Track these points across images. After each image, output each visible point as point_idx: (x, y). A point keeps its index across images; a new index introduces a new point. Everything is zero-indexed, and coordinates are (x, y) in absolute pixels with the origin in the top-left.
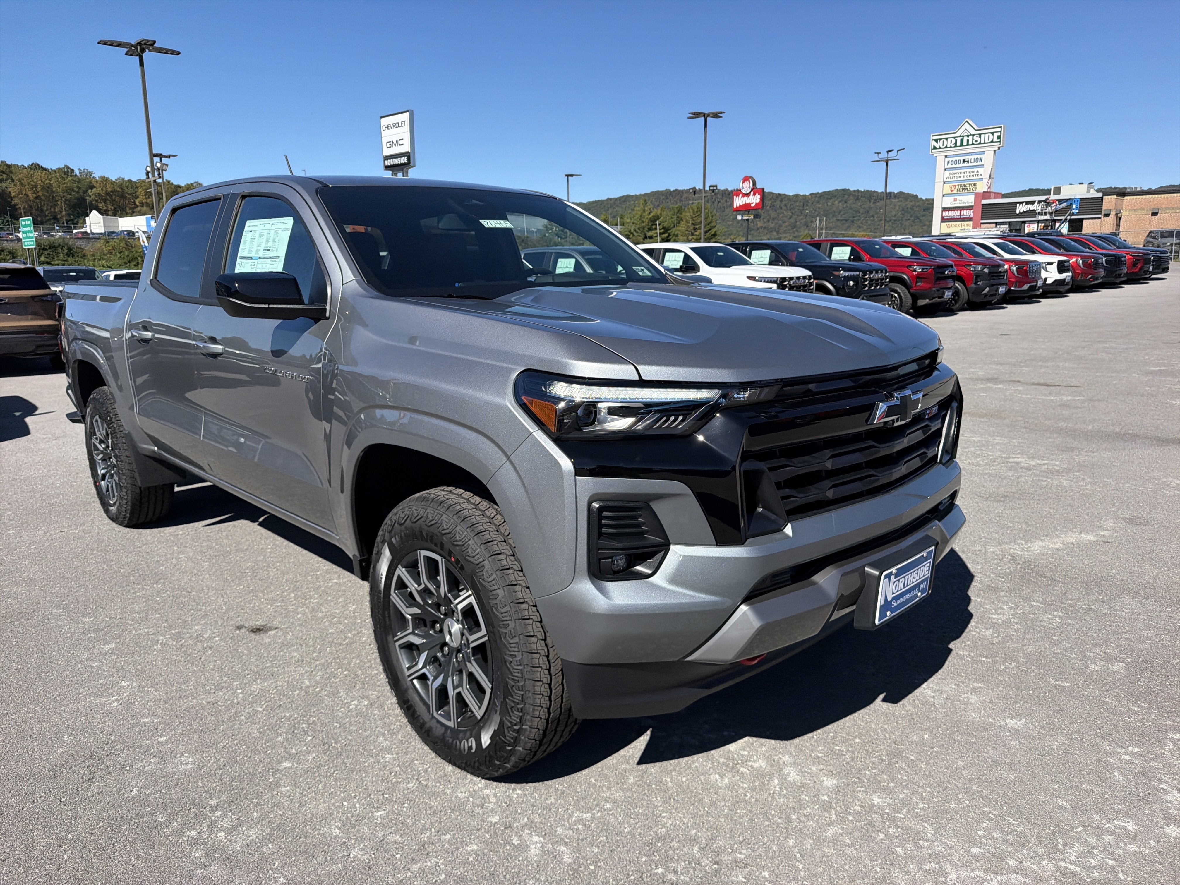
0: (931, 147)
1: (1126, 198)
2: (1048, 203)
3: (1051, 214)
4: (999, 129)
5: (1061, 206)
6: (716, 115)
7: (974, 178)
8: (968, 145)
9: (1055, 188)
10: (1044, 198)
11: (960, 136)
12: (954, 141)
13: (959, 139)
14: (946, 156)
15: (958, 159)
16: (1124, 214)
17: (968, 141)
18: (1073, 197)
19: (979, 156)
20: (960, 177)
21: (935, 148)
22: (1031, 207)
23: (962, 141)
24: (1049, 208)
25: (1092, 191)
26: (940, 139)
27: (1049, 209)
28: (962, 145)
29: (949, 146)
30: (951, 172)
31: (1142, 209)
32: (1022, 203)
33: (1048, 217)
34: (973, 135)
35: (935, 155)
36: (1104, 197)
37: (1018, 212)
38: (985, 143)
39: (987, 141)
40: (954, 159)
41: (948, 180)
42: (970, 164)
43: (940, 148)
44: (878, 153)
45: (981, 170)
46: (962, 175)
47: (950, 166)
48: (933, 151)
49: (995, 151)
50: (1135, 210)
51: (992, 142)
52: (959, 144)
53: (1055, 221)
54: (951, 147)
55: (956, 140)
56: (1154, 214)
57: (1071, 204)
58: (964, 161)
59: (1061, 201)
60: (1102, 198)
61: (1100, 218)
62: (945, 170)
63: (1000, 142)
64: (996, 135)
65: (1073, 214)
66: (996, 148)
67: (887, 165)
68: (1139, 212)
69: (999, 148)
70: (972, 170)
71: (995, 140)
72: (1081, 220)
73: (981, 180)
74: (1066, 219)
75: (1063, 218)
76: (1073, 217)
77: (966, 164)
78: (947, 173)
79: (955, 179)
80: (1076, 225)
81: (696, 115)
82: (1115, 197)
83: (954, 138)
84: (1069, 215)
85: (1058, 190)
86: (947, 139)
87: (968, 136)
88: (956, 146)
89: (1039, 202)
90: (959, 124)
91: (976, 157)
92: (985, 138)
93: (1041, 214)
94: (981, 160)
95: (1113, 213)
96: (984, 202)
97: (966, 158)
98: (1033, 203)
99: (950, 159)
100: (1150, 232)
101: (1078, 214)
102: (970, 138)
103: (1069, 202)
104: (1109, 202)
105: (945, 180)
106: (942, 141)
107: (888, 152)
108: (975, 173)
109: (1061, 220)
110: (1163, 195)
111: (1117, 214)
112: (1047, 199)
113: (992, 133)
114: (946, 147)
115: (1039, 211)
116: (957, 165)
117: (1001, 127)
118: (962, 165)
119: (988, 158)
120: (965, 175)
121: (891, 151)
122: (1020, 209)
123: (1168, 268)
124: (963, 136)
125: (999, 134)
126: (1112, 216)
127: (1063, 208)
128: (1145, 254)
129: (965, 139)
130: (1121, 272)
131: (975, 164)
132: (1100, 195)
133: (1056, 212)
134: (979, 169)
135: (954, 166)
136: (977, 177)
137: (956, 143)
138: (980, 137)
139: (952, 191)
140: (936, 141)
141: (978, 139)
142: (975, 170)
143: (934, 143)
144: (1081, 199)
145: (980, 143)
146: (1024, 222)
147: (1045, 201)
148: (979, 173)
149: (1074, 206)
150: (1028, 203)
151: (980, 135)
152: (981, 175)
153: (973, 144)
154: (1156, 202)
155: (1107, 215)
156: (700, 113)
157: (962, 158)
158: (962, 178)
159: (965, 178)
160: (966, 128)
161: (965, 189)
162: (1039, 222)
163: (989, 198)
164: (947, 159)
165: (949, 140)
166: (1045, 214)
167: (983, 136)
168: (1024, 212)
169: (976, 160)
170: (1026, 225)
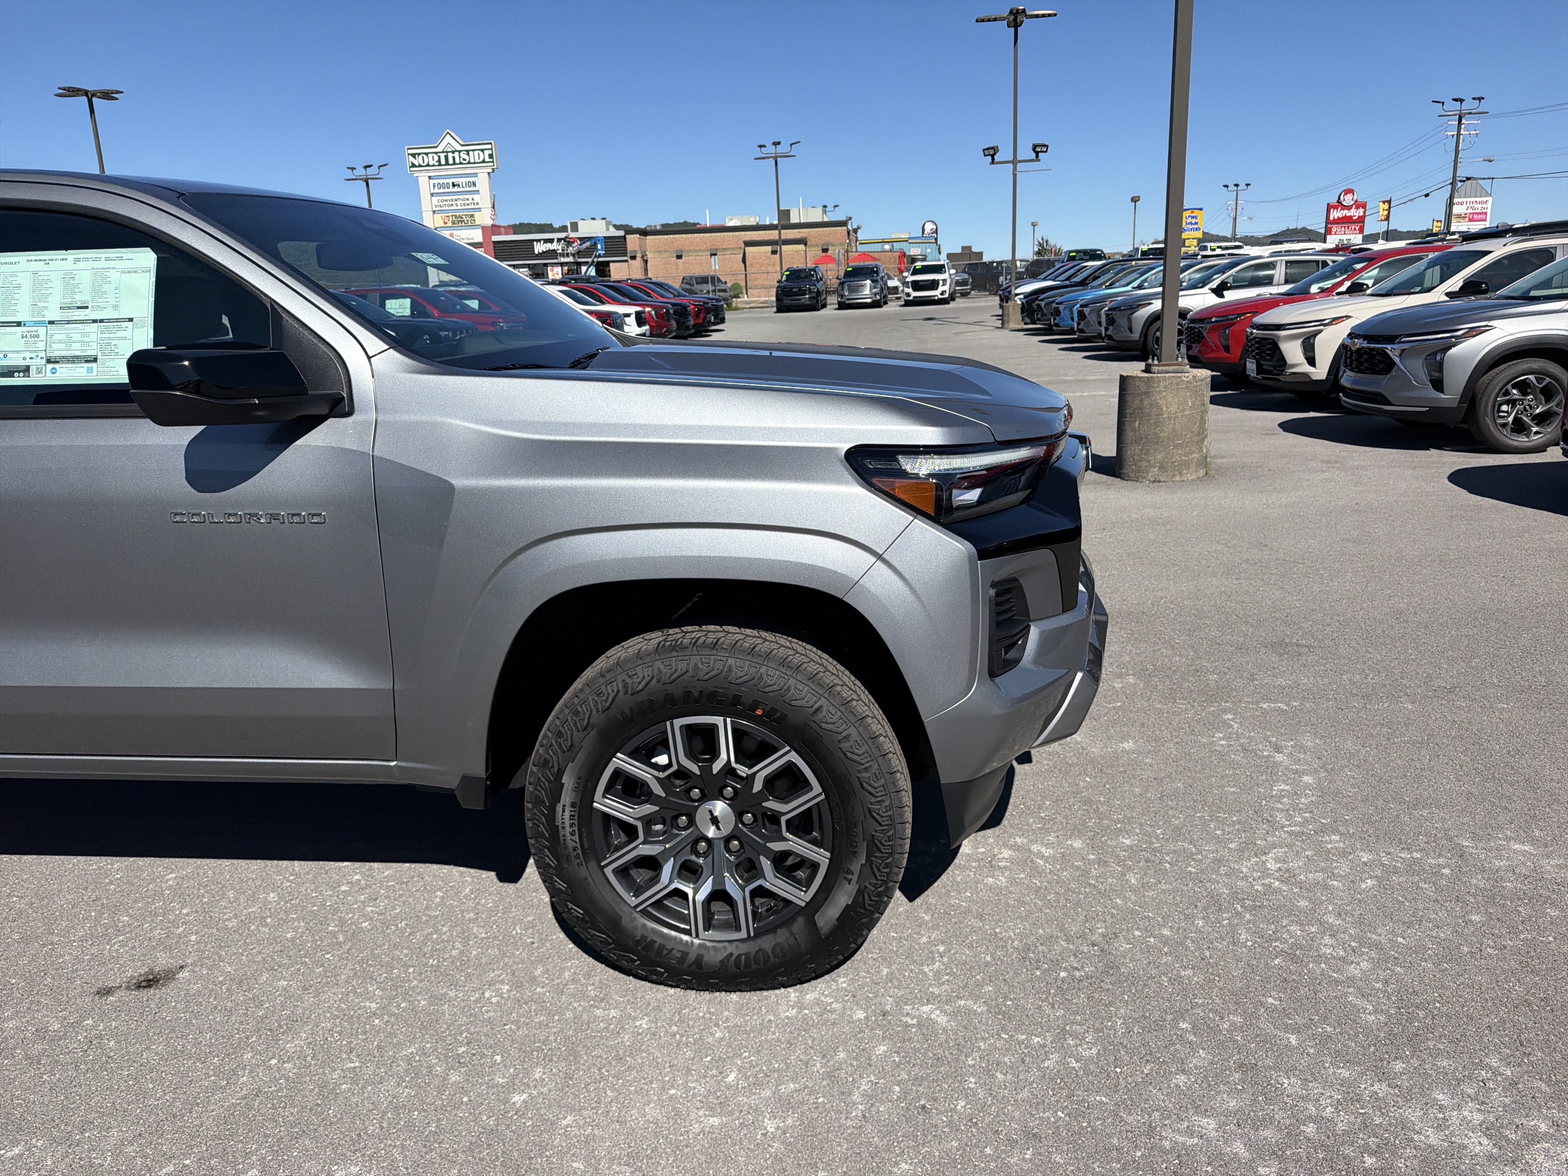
0: (409, 164)
1: (648, 237)
2: (568, 242)
3: (573, 255)
4: (489, 146)
5: (584, 246)
6: (107, 95)
7: (470, 207)
8: (454, 163)
9: (571, 223)
10: (562, 235)
11: (443, 152)
12: (436, 158)
13: (442, 156)
14: (430, 178)
15: (445, 181)
16: (650, 256)
17: (454, 158)
18: (595, 235)
19: (471, 179)
20: (452, 205)
21: (413, 165)
22: (549, 246)
23: (446, 158)
24: (571, 248)
25: (611, 228)
26: (419, 154)
27: (570, 250)
28: (447, 163)
29: (431, 163)
30: (441, 198)
31: (666, 251)
32: (538, 241)
33: (570, 259)
34: (460, 152)
35: (415, 175)
36: (627, 236)
37: (536, 252)
38: (475, 163)
39: (477, 160)
40: (441, 181)
41: (437, 209)
42: (461, 189)
43: (420, 166)
44: (353, 169)
45: (477, 198)
46: (454, 203)
47: (437, 190)
48: (412, 169)
49: (489, 173)
50: (659, 252)
51: (484, 162)
52: (443, 162)
53: (579, 264)
54: (434, 165)
55: (439, 157)
56: (679, 257)
57: (595, 244)
58: (454, 185)
59: (583, 240)
60: (624, 237)
61: (626, 261)
62: (432, 195)
63: (493, 162)
64: (487, 153)
65: (600, 256)
66: (490, 170)
67: (367, 185)
68: (664, 255)
69: (493, 170)
70: (466, 197)
71: (487, 159)
72: (607, 264)
73: (479, 210)
74: (593, 262)
75: (590, 260)
76: (601, 259)
77: (456, 189)
78: (435, 199)
79: (447, 208)
80: (603, 269)
81: (72, 92)
82: (638, 236)
83: (436, 153)
84: (596, 256)
85: (575, 227)
86: (427, 154)
87: (453, 152)
88: (440, 165)
89: (559, 240)
90: (437, 138)
91: (467, 180)
92: (474, 157)
93: (563, 255)
94: (474, 184)
95: (639, 255)
96: (495, 238)
97: (455, 180)
98: (551, 241)
99: (436, 181)
100: (684, 279)
101: (604, 256)
102: (456, 154)
103: (593, 241)
104: (633, 240)
105: (434, 209)
106: (421, 156)
107: (366, 167)
108: (471, 201)
109: (587, 262)
110: (684, 236)
111: (643, 257)
112: (566, 237)
113: (482, 150)
114: (428, 165)
115: (560, 251)
116: (446, 190)
117: (491, 144)
118: (451, 190)
119: (482, 181)
120: (459, 203)
121: (370, 166)
122: (539, 248)
123: (724, 318)
124: (447, 152)
125: (490, 152)
126: (639, 259)
127: (587, 248)
128: (705, 303)
129: (450, 155)
130: (688, 324)
131: (468, 189)
132: (621, 233)
133: (579, 253)
134: (475, 196)
135: (442, 190)
136: (473, 207)
137: (439, 161)
138: (468, 154)
139: (445, 223)
140: (414, 155)
141: (466, 157)
142: (470, 197)
143: (411, 159)
144: (605, 237)
145: (469, 163)
146: (546, 265)
147: (564, 239)
148: (475, 201)
149: (599, 247)
150: (547, 241)
151: (468, 152)
152: (478, 204)
153: (461, 163)
154: (678, 243)
155: (633, 258)
156: (79, 90)
157: (450, 181)
158: (455, 207)
159: (459, 207)
160: (448, 142)
161: (462, 222)
162: (562, 264)
163: (499, 234)
164: (432, 182)
165: (430, 156)
166: (568, 255)
167: (471, 153)
168: (544, 252)
169: (469, 184)
170: (549, 268)
